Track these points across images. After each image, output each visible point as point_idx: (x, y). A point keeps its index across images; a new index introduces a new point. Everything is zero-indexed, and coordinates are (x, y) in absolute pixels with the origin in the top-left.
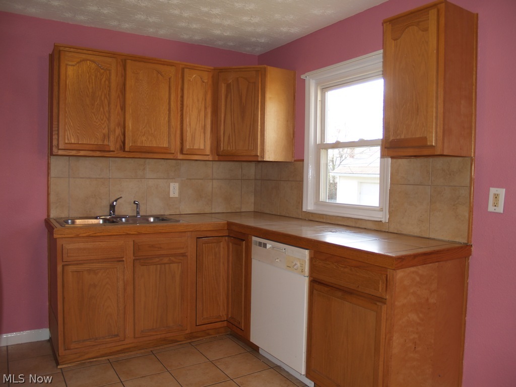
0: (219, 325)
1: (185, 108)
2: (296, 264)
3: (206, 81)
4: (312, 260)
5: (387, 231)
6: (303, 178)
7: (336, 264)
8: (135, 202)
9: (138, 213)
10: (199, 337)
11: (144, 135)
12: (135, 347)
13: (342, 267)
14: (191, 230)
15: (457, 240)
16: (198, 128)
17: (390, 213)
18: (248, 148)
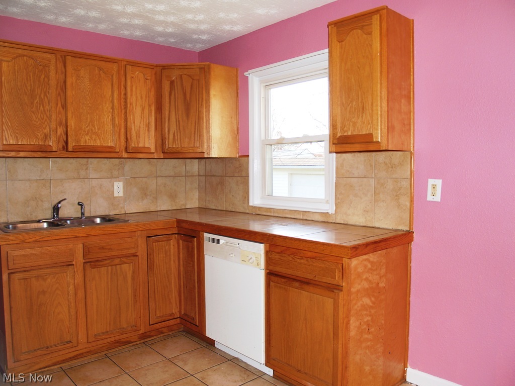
0: (172, 322)
1: (128, 106)
2: (251, 258)
3: (149, 78)
4: (267, 253)
5: (334, 221)
6: (248, 174)
7: (292, 256)
8: (79, 203)
9: (83, 214)
10: (152, 336)
11: (87, 134)
12: (88, 352)
13: (298, 258)
14: (141, 229)
15: (400, 228)
16: (142, 126)
17: (336, 205)
18: (194, 145)
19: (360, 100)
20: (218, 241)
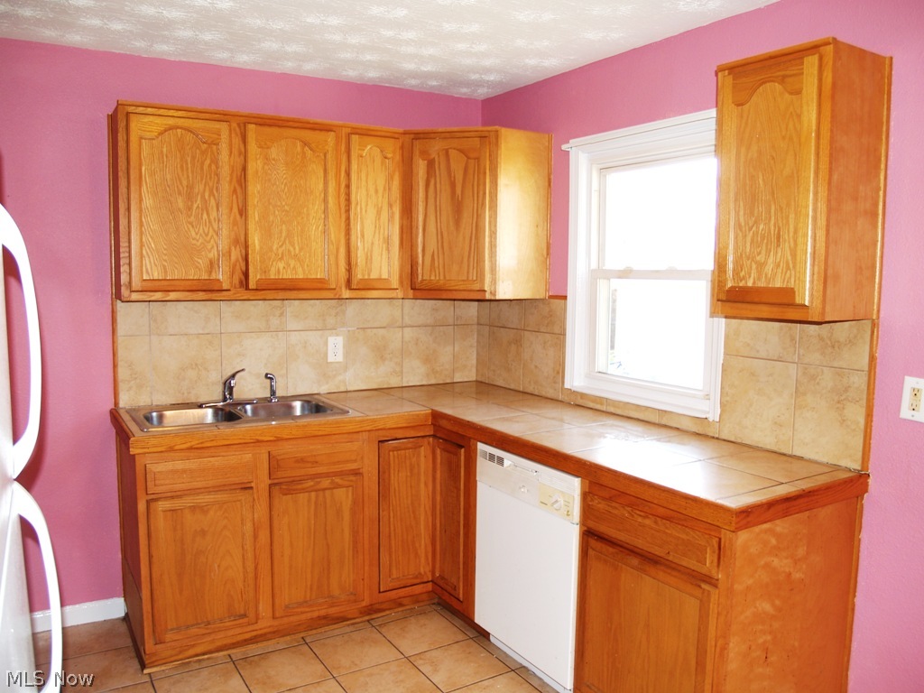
0: (418, 589)
1: (353, 206)
2: (556, 501)
3: (389, 155)
4: (585, 496)
5: (717, 436)
6: (565, 330)
7: (629, 509)
8: (267, 374)
9: (273, 393)
10: (384, 610)
11: (282, 258)
13: (640, 516)
14: (368, 428)
15: (843, 463)
16: (376, 242)
17: (722, 405)
18: (468, 277)
19: (772, 222)
20: (501, 461)
